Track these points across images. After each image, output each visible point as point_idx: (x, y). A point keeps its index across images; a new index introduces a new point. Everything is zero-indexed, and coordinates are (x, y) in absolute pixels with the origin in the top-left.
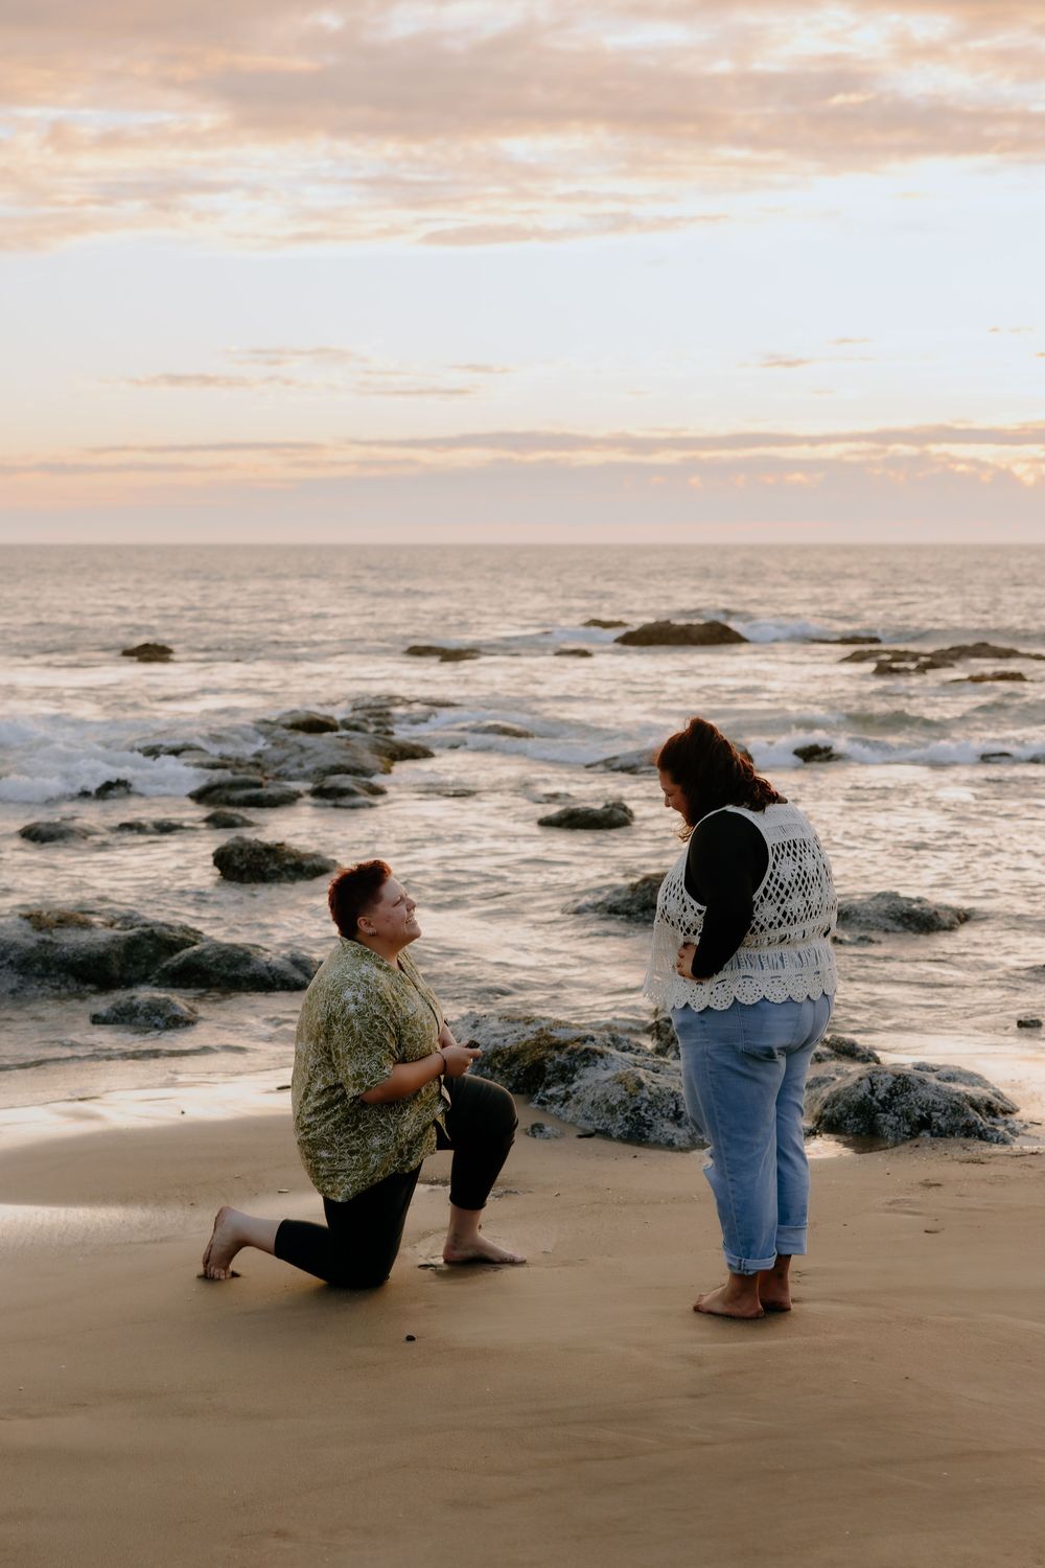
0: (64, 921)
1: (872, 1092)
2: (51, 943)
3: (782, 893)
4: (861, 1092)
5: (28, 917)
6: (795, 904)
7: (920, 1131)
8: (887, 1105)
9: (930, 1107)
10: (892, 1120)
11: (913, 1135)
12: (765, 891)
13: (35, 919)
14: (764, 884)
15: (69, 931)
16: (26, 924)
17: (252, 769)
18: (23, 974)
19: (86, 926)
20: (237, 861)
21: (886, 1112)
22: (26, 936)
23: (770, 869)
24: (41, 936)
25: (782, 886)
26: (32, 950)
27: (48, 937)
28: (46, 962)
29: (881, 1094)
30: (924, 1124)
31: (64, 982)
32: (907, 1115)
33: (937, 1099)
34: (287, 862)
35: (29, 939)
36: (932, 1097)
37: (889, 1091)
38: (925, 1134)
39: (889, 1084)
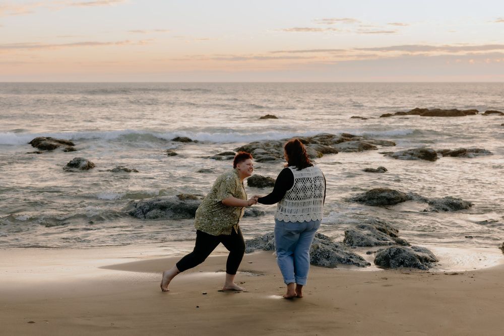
0: (189, 197)
1: (390, 253)
2: (184, 204)
3: (297, 191)
4: (386, 253)
5: (178, 196)
6: (301, 194)
7: (401, 265)
8: (393, 257)
9: (404, 258)
10: (393, 261)
11: (399, 266)
12: (293, 190)
13: (180, 197)
14: (292, 188)
15: (190, 200)
16: (178, 198)
17: (276, 155)
18: (175, 212)
19: (195, 199)
20: (254, 182)
21: (392, 259)
22: (177, 201)
23: (294, 184)
24: (181, 201)
25: (297, 189)
26: (178, 205)
27: (183, 202)
28: (181, 209)
29: (392, 254)
30: (402, 263)
31: (186, 215)
32: (398, 260)
33: (407, 256)
34: (269, 182)
35: (177, 202)
36: (406, 255)
37: (394, 253)
38: (402, 266)
39: (394, 251)
